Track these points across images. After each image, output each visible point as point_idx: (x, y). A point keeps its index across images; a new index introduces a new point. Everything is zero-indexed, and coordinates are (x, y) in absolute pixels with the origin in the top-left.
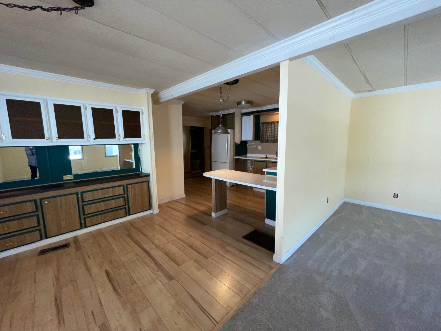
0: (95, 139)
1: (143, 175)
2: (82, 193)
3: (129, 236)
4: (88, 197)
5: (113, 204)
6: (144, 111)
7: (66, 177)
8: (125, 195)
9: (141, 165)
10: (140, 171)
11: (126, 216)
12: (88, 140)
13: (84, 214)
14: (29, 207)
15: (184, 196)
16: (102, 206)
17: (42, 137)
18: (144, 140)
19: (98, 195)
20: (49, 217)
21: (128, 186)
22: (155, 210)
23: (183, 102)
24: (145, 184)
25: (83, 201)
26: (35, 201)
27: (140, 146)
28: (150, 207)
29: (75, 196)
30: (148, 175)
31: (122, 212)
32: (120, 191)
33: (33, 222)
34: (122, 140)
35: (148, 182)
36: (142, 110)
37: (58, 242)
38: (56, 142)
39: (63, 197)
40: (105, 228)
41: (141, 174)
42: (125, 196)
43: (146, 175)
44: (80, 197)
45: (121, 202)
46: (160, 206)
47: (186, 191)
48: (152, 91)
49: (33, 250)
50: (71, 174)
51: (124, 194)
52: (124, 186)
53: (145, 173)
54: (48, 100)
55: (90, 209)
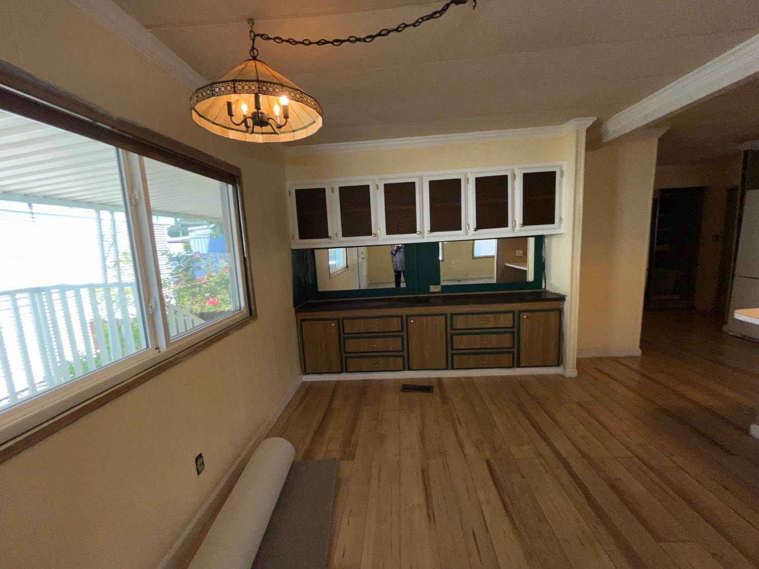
0: (476, 229)
1: (548, 296)
2: (452, 315)
3: (520, 406)
4: (460, 323)
5: (493, 341)
6: (565, 170)
7: (434, 289)
8: (515, 330)
9: (545, 276)
10: (543, 287)
11: (513, 367)
12: (467, 233)
13: (453, 349)
14: (395, 325)
15: (638, 352)
16: (477, 342)
17: (414, 231)
18: (560, 227)
19: (474, 322)
20: (414, 343)
21: (521, 314)
22: (570, 370)
23: (662, 132)
24: (553, 316)
25: (452, 329)
26: (401, 317)
27: (546, 241)
28: (559, 361)
29: (443, 318)
30: (561, 298)
31: (507, 358)
32: (506, 321)
33: (395, 344)
34: (517, 230)
35: (561, 311)
36: (561, 167)
37: (422, 379)
38: (428, 237)
39: (429, 318)
40: (479, 378)
41: (543, 294)
42: (514, 332)
43: (556, 297)
44: (449, 320)
45: (506, 341)
46: (580, 363)
47: (644, 343)
48: (589, 121)
49: (396, 381)
50: (439, 284)
51: (513, 327)
52: (513, 312)
53: (552, 293)
54: (424, 177)
55: (461, 342)
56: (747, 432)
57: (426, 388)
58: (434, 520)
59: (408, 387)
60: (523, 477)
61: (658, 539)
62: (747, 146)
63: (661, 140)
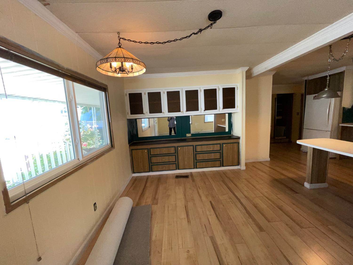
0: (204, 111)
1: (234, 137)
2: (196, 146)
3: (224, 182)
4: (199, 149)
5: (213, 156)
6: (238, 87)
7: (188, 135)
8: (221, 151)
9: (232, 129)
10: (232, 134)
11: (221, 166)
12: (201, 112)
13: (196, 160)
14: (172, 150)
15: (269, 159)
16: (206, 156)
17: (180, 111)
18: (237, 110)
19: (205, 148)
20: (180, 158)
21: (223, 145)
22: (243, 167)
24: (236, 145)
25: (196, 152)
26: (175, 147)
27: (233, 115)
28: (238, 164)
29: (192, 147)
30: (239, 138)
31: (218, 163)
32: (217, 148)
33: (173, 159)
34: (221, 111)
35: (238, 143)
36: (237, 86)
37: (184, 173)
38: (185, 114)
39: (187, 147)
40: (207, 172)
41: (232, 136)
42: (221, 152)
43: (237, 137)
44: (195, 147)
45: (218, 156)
46: (246, 164)
47: (271, 155)
48: (246, 68)
49: (173, 174)
50: (190, 133)
51: (220, 150)
52: (220, 144)
53: (235, 136)
54: (183, 89)
55: (200, 157)
56: (303, 185)
57: (186, 176)
58: (190, 222)
59: (178, 177)
60: (224, 206)
61: (269, 222)
62: (306, 78)
63: (274, 76)
